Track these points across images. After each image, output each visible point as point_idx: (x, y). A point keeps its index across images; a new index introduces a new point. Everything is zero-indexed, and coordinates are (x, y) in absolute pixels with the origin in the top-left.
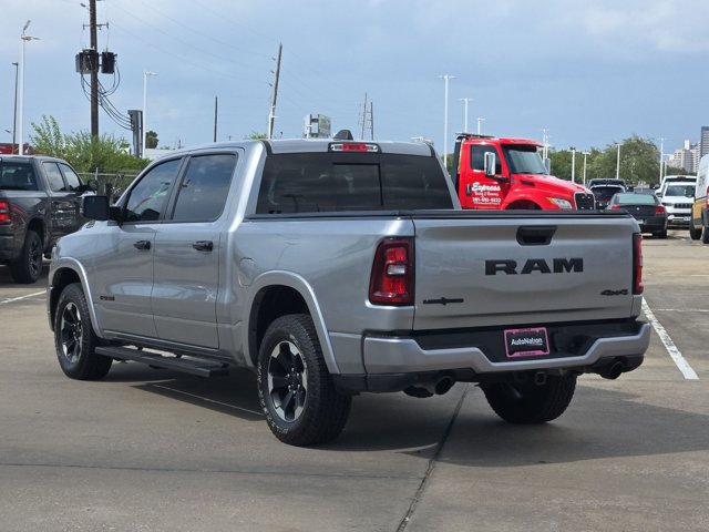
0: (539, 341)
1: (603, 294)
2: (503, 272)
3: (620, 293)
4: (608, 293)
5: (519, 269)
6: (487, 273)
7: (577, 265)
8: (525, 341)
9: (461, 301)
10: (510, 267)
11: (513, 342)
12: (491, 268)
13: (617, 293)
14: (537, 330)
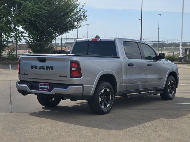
0: (47, 87)
1: (60, 76)
2: (34, 68)
3: (65, 77)
4: (61, 76)
5: (38, 68)
6: (31, 69)
7: (52, 68)
8: (44, 86)
9: (28, 74)
10: (36, 67)
11: (41, 86)
12: (32, 67)
13: (64, 77)
14: (47, 84)
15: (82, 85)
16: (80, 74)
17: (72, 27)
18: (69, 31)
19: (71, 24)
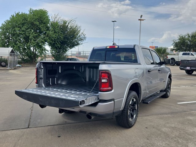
15: (113, 100)
16: (111, 87)
17: (78, 44)
18: (76, 47)
19: (77, 42)
